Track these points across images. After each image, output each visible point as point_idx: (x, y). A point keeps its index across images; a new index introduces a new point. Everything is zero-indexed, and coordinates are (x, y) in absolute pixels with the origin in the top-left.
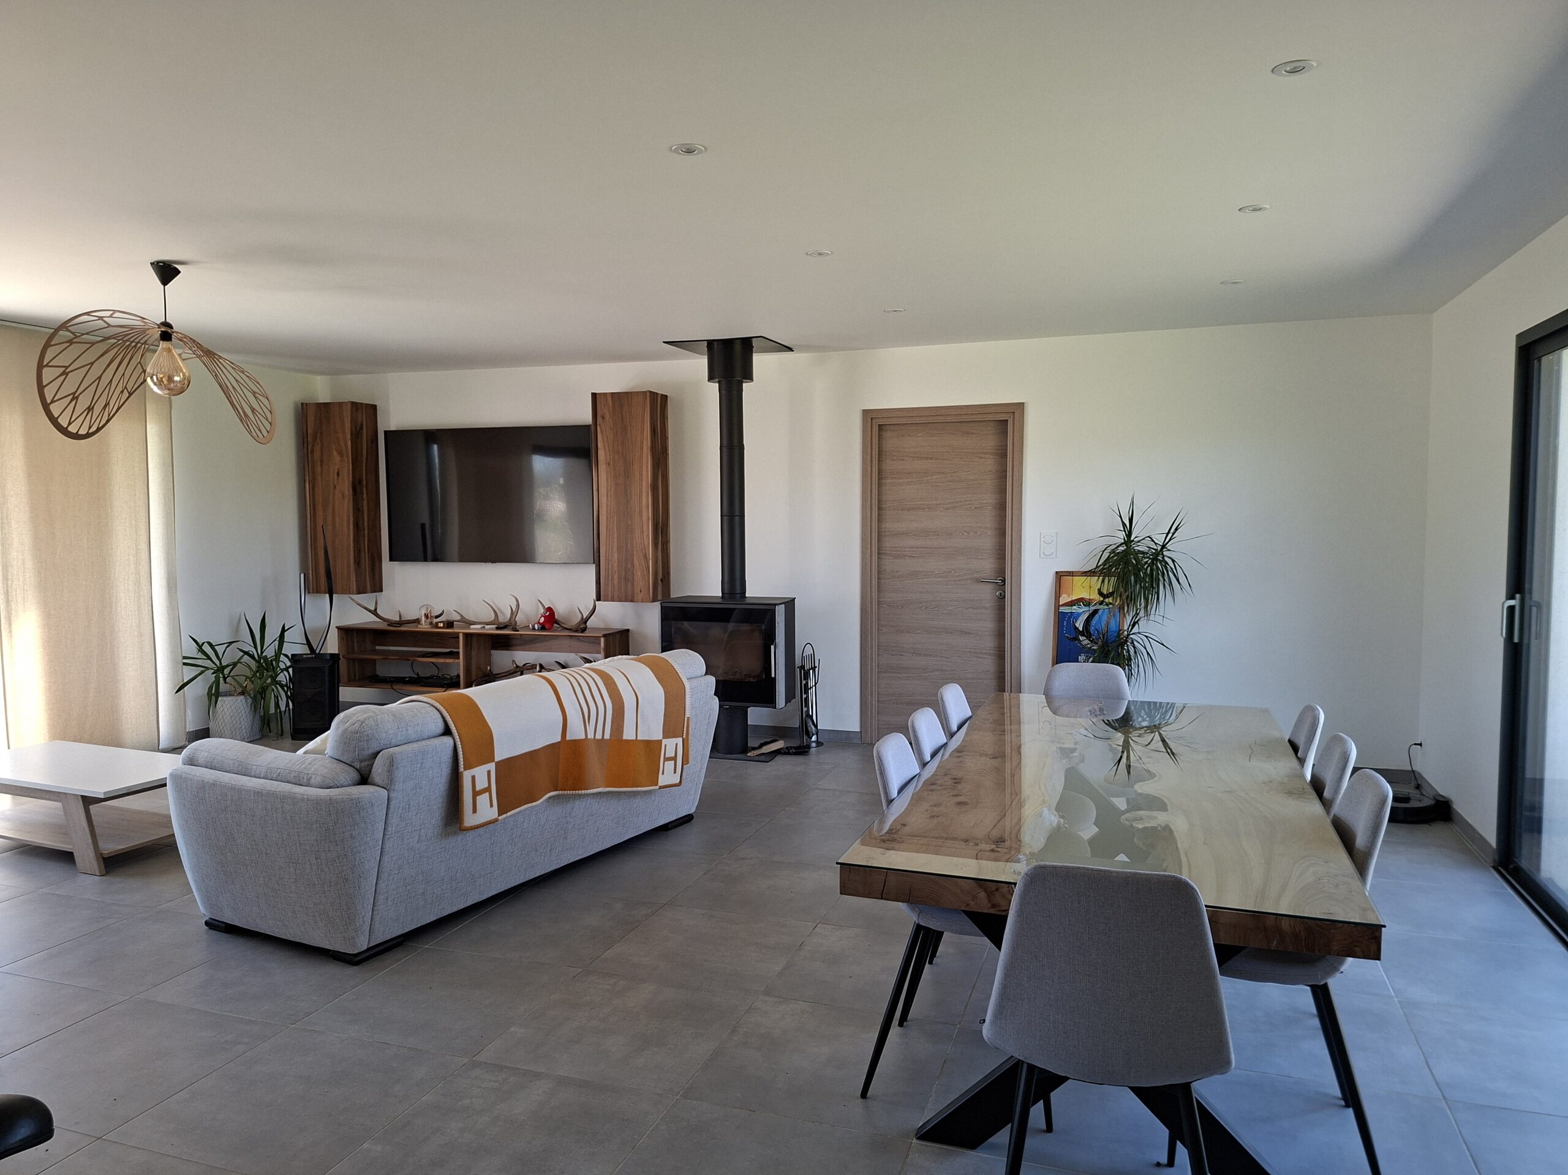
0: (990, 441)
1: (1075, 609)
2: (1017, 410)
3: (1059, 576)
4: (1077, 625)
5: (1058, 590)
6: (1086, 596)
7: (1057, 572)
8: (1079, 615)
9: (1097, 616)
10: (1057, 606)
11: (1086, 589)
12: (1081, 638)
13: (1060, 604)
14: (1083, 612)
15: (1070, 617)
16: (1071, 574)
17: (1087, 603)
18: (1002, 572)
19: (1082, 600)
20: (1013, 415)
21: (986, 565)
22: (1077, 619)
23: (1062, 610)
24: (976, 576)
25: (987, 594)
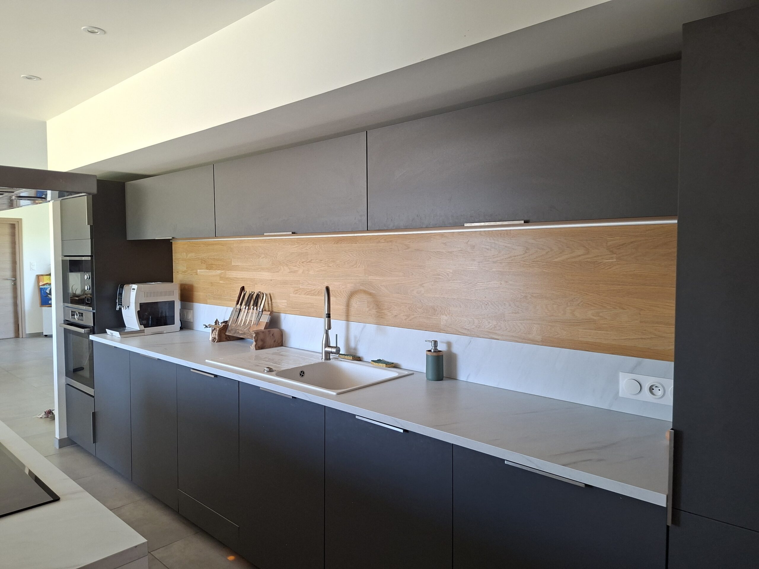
0: (7, 230)
1: (45, 286)
2: (19, 220)
3: (38, 277)
4: (47, 292)
5: (38, 281)
6: (49, 282)
7: (37, 275)
8: (47, 288)
10: (39, 286)
12: (49, 295)
13: (40, 285)
15: (44, 289)
16: (42, 275)
18: (14, 276)
19: (47, 283)
20: (17, 222)
21: (8, 274)
22: (46, 290)
23: (41, 287)
24: (4, 277)
25: (9, 284)
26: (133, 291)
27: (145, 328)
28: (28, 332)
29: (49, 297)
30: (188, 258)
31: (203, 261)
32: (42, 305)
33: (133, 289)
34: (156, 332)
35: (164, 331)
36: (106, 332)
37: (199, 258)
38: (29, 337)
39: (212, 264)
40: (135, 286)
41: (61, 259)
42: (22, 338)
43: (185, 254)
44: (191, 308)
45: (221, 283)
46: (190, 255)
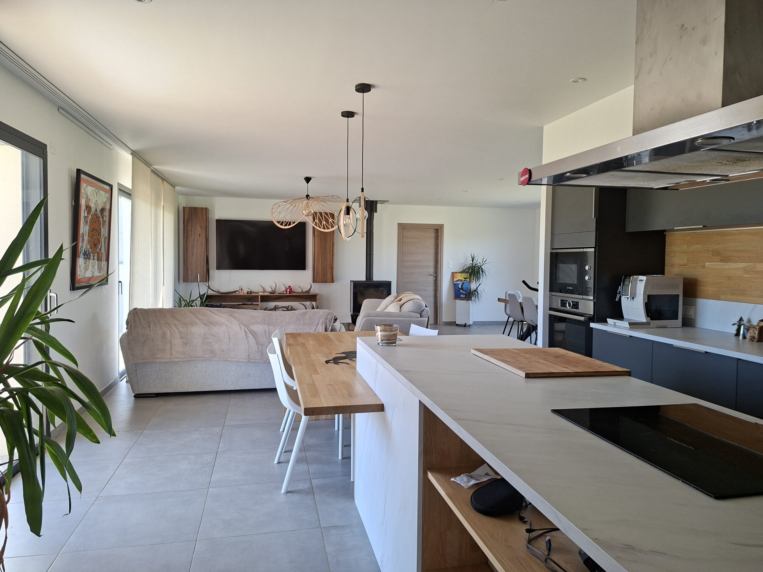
0: (432, 234)
1: (458, 282)
2: (442, 226)
3: (453, 273)
4: (459, 287)
5: (453, 277)
6: (461, 279)
7: (452, 272)
8: (459, 284)
9: (464, 284)
11: (460, 277)
12: (461, 290)
13: (454, 281)
14: (460, 283)
15: (457, 285)
16: (456, 273)
17: (461, 281)
18: (436, 272)
19: (459, 280)
20: (440, 227)
21: (432, 270)
22: (459, 285)
23: (455, 283)
24: (428, 274)
25: (431, 279)
26: (639, 283)
27: (651, 320)
28: (443, 321)
29: (460, 291)
30: (690, 250)
31: (716, 253)
32: (455, 298)
33: (640, 280)
34: (660, 326)
35: (667, 326)
36: (607, 322)
37: (709, 250)
38: (444, 325)
39: (731, 256)
40: (644, 278)
41: (549, 252)
42: (440, 325)
43: (685, 246)
44: (694, 304)
45: (747, 277)
46: (693, 248)
